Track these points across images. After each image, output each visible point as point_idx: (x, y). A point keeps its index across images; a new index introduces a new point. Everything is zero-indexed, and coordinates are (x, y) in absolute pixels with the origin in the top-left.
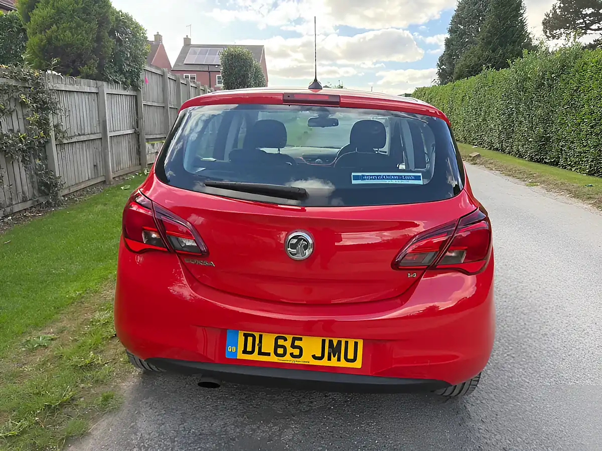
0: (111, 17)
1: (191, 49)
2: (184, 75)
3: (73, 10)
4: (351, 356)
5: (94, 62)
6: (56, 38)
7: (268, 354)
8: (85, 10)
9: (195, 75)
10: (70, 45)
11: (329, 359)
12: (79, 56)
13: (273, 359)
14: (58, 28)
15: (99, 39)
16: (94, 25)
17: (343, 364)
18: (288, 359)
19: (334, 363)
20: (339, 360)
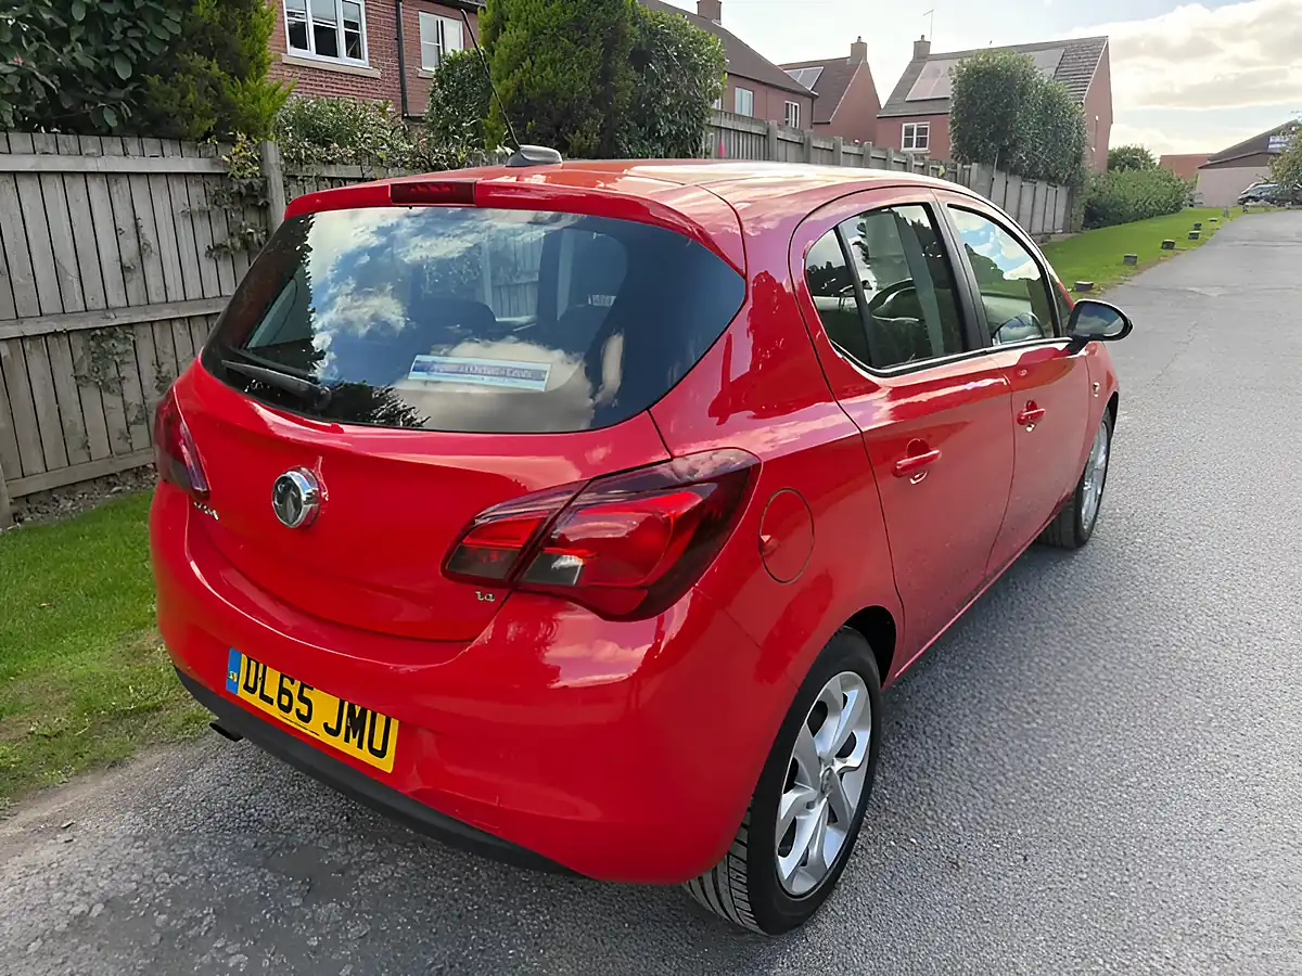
0: (629, 28)
1: (928, 66)
2: (904, 125)
3: (557, 27)
4: (378, 746)
5: (593, 124)
6: (530, 85)
7: (270, 701)
8: (579, 24)
9: (926, 124)
10: (552, 94)
11: (347, 740)
12: (568, 113)
13: (274, 711)
14: (533, 63)
15: (606, 76)
16: (596, 50)
17: (364, 755)
18: (291, 719)
19: (351, 748)
20: (360, 746)
